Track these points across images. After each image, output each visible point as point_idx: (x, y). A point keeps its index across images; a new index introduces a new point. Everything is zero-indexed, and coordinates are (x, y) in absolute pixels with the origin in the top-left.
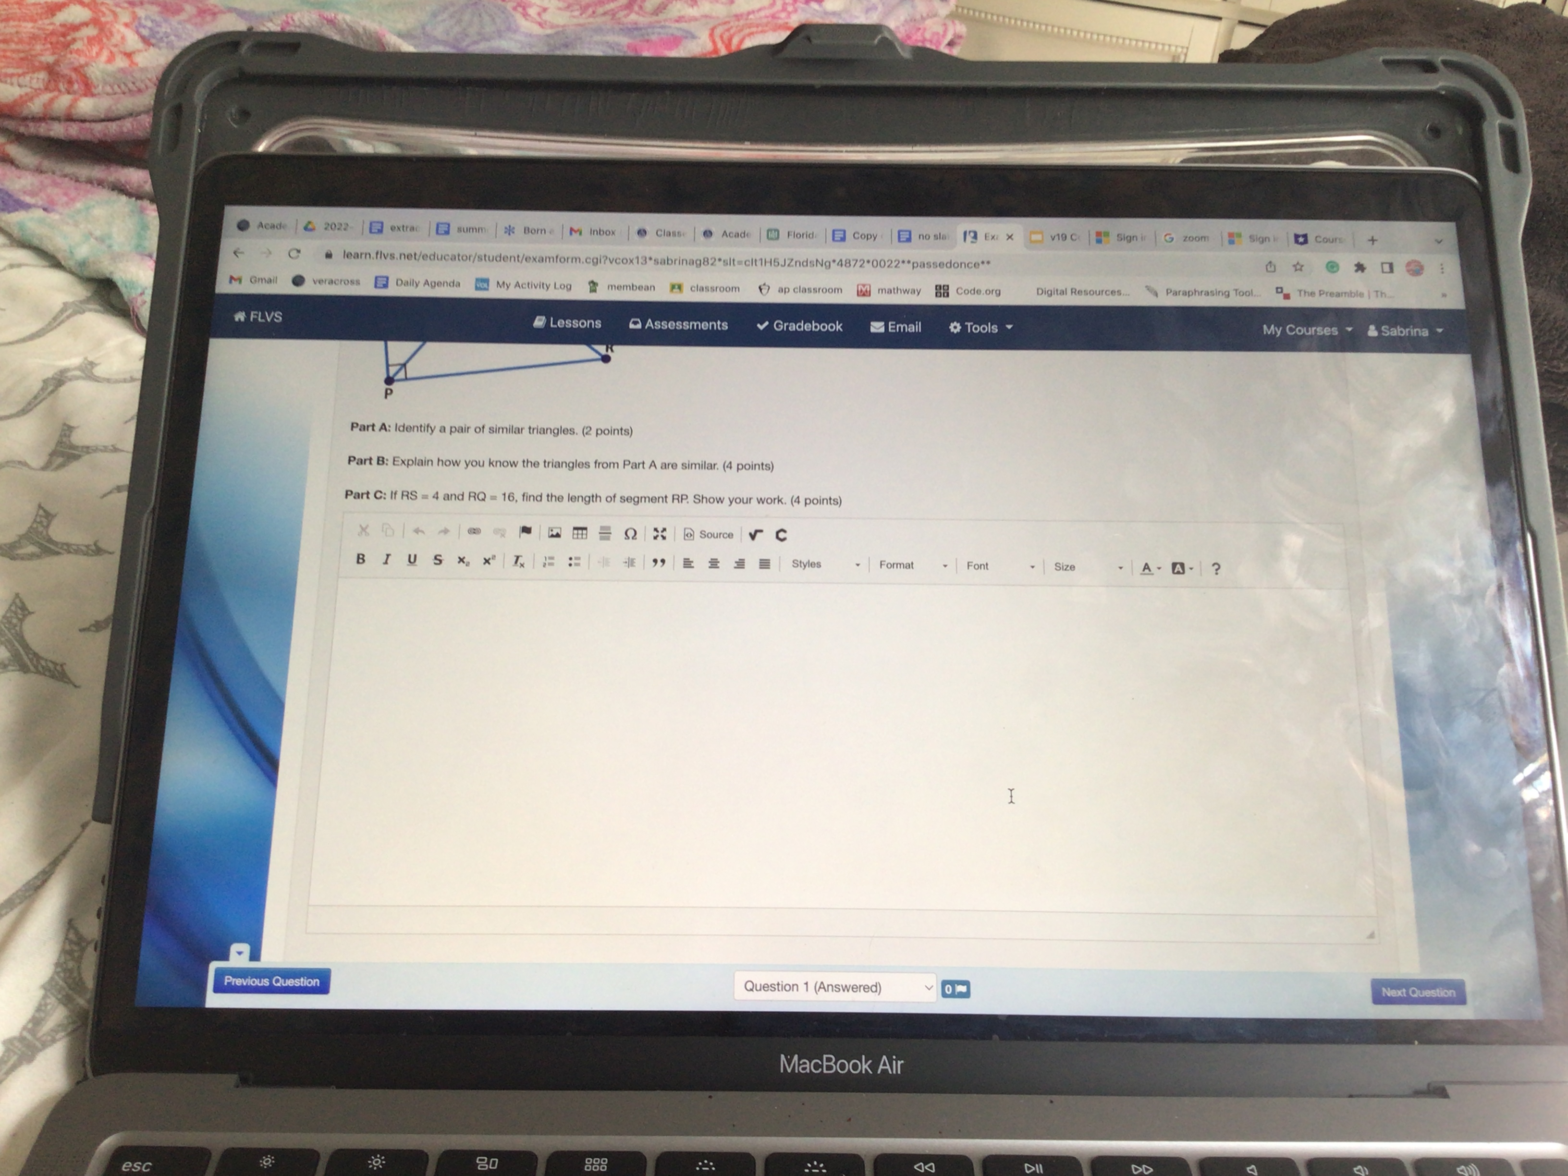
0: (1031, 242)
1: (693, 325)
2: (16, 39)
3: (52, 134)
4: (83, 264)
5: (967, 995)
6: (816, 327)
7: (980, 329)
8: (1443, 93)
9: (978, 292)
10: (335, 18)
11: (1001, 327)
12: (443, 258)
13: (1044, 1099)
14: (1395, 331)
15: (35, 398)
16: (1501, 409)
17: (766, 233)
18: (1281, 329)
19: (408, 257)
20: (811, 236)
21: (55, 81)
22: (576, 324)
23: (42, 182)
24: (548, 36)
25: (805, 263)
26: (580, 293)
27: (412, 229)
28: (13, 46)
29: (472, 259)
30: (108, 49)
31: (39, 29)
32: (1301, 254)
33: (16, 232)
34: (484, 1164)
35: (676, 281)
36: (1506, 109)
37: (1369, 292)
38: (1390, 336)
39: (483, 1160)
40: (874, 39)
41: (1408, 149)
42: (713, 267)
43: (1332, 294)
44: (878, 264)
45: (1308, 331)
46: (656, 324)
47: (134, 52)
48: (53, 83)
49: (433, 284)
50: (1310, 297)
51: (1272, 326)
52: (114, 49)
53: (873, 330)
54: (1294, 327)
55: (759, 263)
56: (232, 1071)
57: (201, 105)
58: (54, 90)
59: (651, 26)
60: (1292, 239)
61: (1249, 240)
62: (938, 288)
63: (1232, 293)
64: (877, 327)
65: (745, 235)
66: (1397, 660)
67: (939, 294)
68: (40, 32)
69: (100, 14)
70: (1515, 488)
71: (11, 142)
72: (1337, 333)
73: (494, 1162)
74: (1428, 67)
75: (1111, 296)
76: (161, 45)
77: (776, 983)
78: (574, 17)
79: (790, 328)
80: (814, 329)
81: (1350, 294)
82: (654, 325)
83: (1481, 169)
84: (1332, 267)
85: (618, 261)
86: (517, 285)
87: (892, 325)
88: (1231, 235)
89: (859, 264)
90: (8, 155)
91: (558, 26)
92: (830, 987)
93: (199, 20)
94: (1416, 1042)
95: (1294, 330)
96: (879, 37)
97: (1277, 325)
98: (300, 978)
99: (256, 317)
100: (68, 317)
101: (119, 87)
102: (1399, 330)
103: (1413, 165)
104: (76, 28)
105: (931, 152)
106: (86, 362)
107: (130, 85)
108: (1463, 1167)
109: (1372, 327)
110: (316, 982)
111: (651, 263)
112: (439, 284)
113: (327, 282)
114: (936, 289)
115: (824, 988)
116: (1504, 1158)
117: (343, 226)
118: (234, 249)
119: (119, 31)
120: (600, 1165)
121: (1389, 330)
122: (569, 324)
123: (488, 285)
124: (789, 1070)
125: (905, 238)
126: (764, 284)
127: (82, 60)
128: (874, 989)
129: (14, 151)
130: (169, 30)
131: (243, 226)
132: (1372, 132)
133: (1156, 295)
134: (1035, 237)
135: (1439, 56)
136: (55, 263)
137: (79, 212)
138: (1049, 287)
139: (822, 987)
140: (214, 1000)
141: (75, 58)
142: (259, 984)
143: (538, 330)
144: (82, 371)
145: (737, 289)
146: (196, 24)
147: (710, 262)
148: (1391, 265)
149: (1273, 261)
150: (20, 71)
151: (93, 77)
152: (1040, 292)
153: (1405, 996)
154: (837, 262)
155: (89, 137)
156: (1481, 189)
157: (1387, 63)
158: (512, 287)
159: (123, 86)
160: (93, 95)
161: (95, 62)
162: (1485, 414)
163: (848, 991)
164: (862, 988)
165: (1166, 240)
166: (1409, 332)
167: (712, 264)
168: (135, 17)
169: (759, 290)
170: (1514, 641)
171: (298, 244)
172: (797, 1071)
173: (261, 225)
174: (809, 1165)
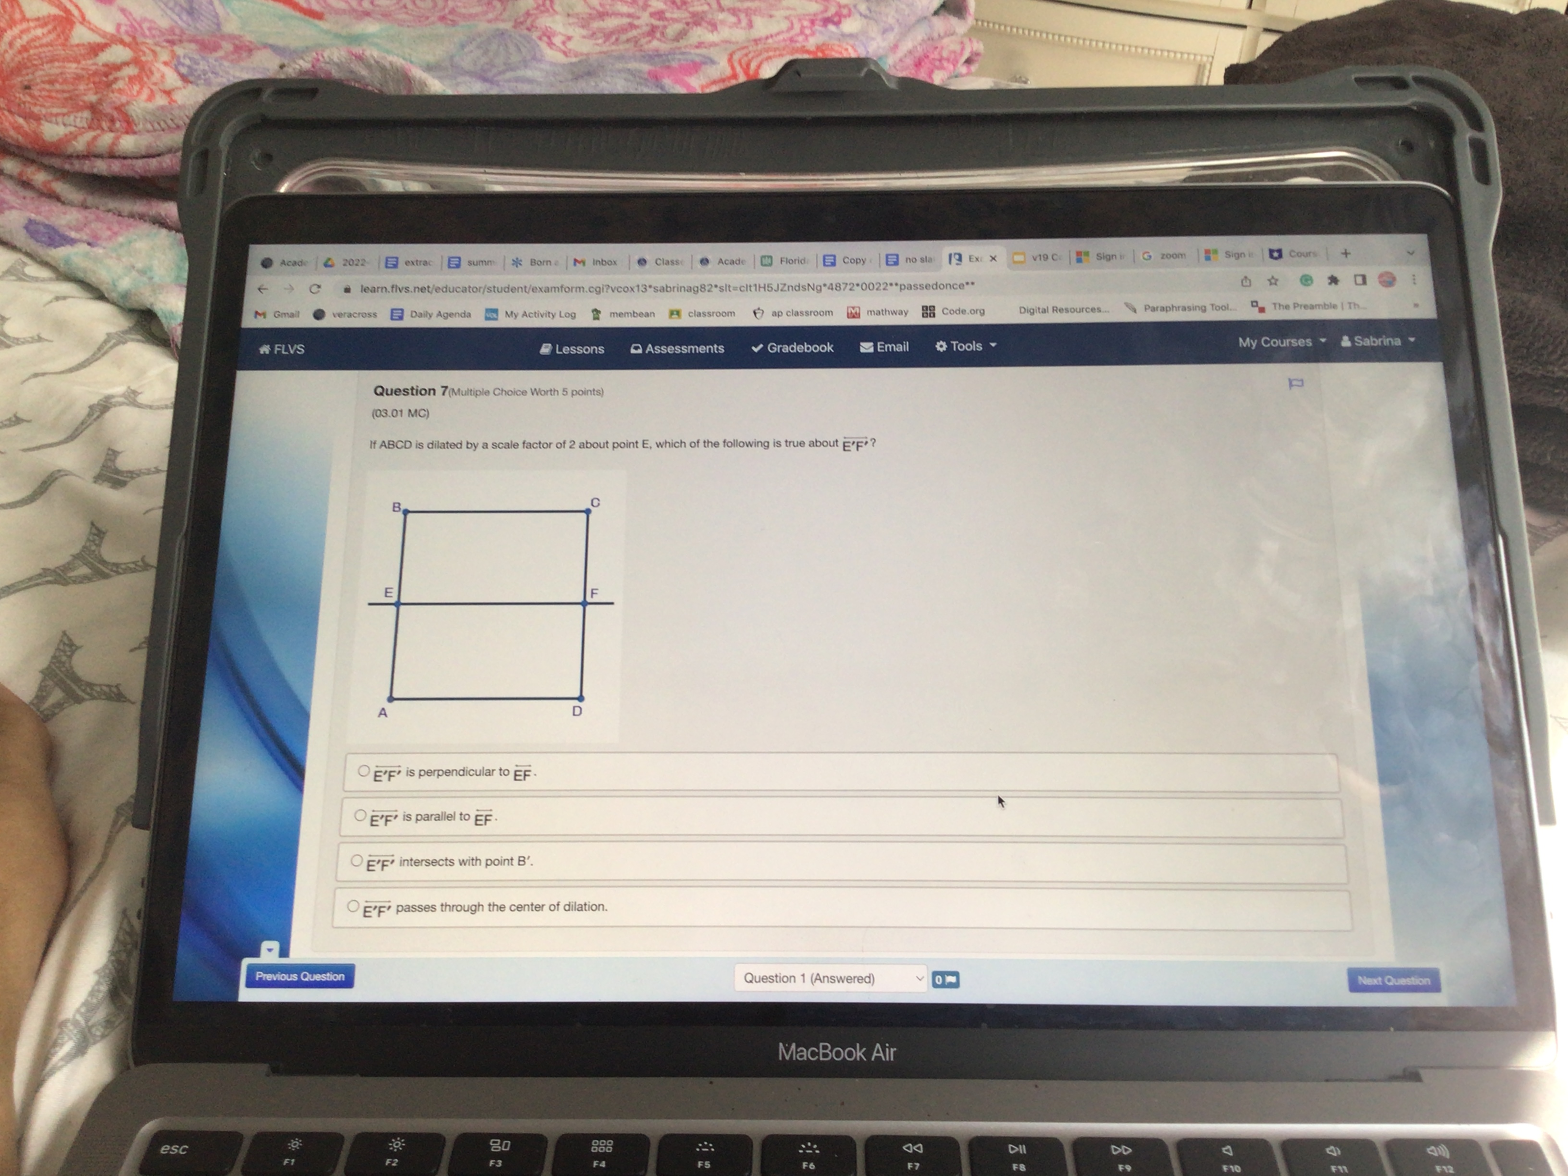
0: (1015, 262)
1: (691, 349)
2: (60, 80)
3: (95, 171)
4: (126, 295)
5: (956, 985)
6: (808, 348)
7: (965, 347)
8: (1415, 108)
9: (963, 312)
10: (363, 54)
11: (986, 346)
12: (455, 290)
13: (1031, 1083)
14: (1368, 342)
15: (82, 423)
16: (1472, 414)
17: (760, 259)
18: (1256, 341)
19: (422, 290)
20: (802, 261)
21: (98, 120)
22: (581, 350)
23: (86, 218)
24: (571, 63)
25: (798, 288)
26: (585, 321)
27: (426, 263)
28: (58, 86)
29: (482, 290)
30: (149, 88)
31: (83, 69)
32: (1276, 269)
33: (62, 267)
34: (497, 1146)
35: (676, 307)
36: (1477, 123)
37: (1342, 304)
38: (1363, 346)
39: (497, 1142)
40: (859, 71)
41: (1382, 165)
42: (710, 293)
43: (1306, 307)
44: (867, 287)
45: (1282, 343)
46: (656, 348)
47: (173, 90)
48: (95, 121)
49: (446, 315)
50: (1285, 310)
51: (1248, 339)
52: (153, 87)
53: (862, 350)
54: (1268, 339)
55: (753, 288)
56: (263, 1061)
57: (226, 150)
58: (98, 128)
59: (672, 52)
60: (1267, 254)
61: (1225, 254)
62: (925, 308)
63: (1209, 308)
64: (866, 347)
65: (739, 262)
66: (1370, 659)
67: (925, 315)
68: (84, 73)
69: (141, 53)
70: (1487, 492)
71: (57, 179)
72: (1311, 344)
73: (507, 1144)
74: (1399, 84)
75: (1091, 313)
76: (199, 82)
77: (774, 975)
78: (597, 45)
79: (783, 351)
80: (806, 350)
81: (1325, 306)
82: (654, 350)
83: (1451, 181)
84: (1306, 280)
85: (619, 290)
86: (525, 314)
87: (881, 345)
88: (1207, 252)
89: (849, 287)
90: (54, 192)
91: (582, 54)
92: (826, 979)
93: (235, 56)
94: (1392, 1029)
95: (1269, 342)
96: (865, 70)
97: (1252, 338)
98: (325, 973)
99: (279, 349)
100: (111, 348)
101: (159, 124)
102: (1372, 339)
103: (1386, 179)
104: (118, 67)
105: (918, 178)
106: (129, 391)
107: (170, 122)
108: (1433, 1148)
109: (1346, 338)
110: (340, 977)
111: (650, 290)
112: (451, 315)
113: (346, 315)
114: (923, 310)
115: (820, 979)
116: (1473, 1138)
117: (361, 262)
118: (258, 286)
119: (158, 69)
120: (606, 1146)
121: (1362, 340)
122: (573, 350)
123: (497, 315)
124: (787, 1058)
125: (893, 261)
126: (759, 309)
127: (124, 99)
128: (867, 980)
129: (60, 187)
130: (206, 68)
131: (267, 263)
132: (1346, 148)
133: (1135, 311)
134: (1018, 258)
135: (1410, 73)
136: (100, 296)
137: (121, 245)
138: (1030, 305)
139: (818, 978)
140: (247, 995)
141: (116, 97)
142: (289, 980)
143: (544, 356)
144: (126, 398)
145: (732, 313)
146: (232, 61)
147: (707, 288)
148: (1364, 278)
149: (1249, 277)
150: (65, 110)
151: (134, 115)
152: (1023, 310)
153: (1381, 984)
154: (828, 285)
155: (131, 173)
156: (1452, 200)
157: (1359, 80)
158: (519, 317)
159: (162, 123)
160: (135, 133)
161: (136, 100)
162: (1457, 419)
163: (843, 982)
164: (856, 979)
165: (1144, 258)
166: (1382, 342)
167: (709, 291)
168: (174, 55)
169: (753, 314)
170: (1486, 639)
171: (316, 279)
172: (794, 1059)
173: (283, 263)
174: (803, 1146)
